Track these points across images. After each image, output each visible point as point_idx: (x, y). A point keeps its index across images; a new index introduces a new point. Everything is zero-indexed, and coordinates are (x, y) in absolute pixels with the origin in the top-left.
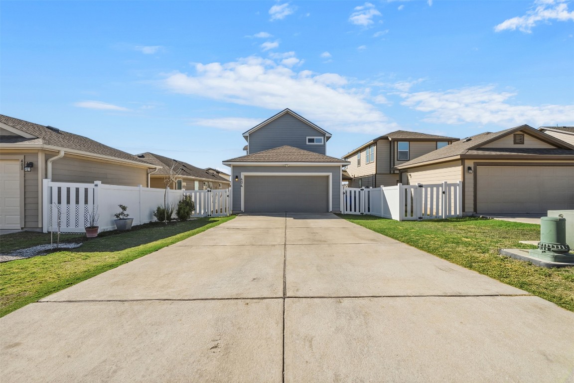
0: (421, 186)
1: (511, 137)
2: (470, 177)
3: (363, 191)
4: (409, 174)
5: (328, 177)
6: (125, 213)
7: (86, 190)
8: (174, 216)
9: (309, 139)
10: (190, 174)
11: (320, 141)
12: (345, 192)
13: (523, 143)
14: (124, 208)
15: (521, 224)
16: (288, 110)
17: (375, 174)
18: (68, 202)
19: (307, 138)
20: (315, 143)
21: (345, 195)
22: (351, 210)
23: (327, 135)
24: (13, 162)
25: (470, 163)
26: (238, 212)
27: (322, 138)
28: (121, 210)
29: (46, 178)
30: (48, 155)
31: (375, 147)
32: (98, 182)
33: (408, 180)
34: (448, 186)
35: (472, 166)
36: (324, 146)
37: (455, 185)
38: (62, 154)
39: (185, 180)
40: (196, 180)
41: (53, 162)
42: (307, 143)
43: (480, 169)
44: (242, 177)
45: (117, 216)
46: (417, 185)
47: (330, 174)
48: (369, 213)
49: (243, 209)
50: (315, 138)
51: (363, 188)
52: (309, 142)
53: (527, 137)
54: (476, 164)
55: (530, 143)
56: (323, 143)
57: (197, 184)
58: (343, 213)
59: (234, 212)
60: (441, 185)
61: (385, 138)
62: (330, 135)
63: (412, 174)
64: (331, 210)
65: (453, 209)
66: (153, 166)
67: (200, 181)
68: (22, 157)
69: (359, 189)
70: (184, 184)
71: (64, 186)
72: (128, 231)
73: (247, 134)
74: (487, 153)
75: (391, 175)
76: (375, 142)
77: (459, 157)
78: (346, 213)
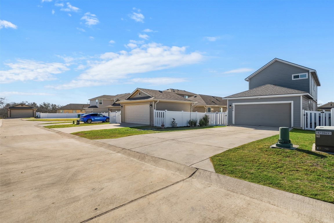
3: (324, 114)
5: (291, 104)
6: (175, 121)
7: (163, 113)
8: (198, 124)
10: (216, 104)
11: (305, 76)
12: (305, 114)
14: (174, 119)
16: (276, 59)
18: (159, 117)
19: (293, 75)
20: (300, 78)
21: (305, 116)
22: (311, 127)
23: (311, 71)
24: (147, 105)
26: (231, 124)
27: (307, 74)
28: (173, 120)
29: (155, 109)
30: (155, 102)
32: (166, 110)
38: (158, 101)
39: (212, 107)
40: (222, 107)
41: (156, 104)
42: (293, 79)
44: (233, 106)
45: (172, 122)
47: (292, 102)
49: (233, 122)
50: (300, 74)
52: (294, 78)
56: (307, 77)
57: (222, 109)
58: (303, 129)
59: (229, 124)
64: (292, 126)
66: (193, 102)
67: (223, 108)
68: (150, 103)
69: (320, 112)
70: (212, 109)
71: (158, 111)
72: (175, 127)
73: (248, 79)
78: (306, 129)
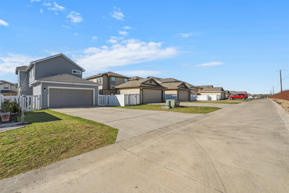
0: (130, 95)
1: (149, 81)
2: (141, 92)
4: (120, 90)
9: (73, 71)
11: (79, 72)
13: (151, 83)
15: (155, 105)
16: (62, 54)
17: (102, 89)
19: (73, 70)
20: (77, 73)
21: (100, 98)
22: (102, 104)
23: (83, 70)
25: (141, 88)
31: (102, 78)
33: (120, 92)
34: (137, 95)
35: (142, 89)
36: (81, 75)
37: (138, 94)
42: (72, 73)
43: (144, 90)
44: (48, 89)
46: (129, 94)
47: (94, 89)
48: (108, 105)
49: (48, 106)
50: (76, 71)
51: (106, 95)
53: (152, 81)
54: (143, 88)
55: (153, 83)
59: (43, 108)
60: (135, 94)
61: (106, 75)
62: (84, 71)
63: (121, 90)
64: (94, 104)
65: (138, 102)
69: (105, 96)
74: (145, 85)
75: (108, 90)
76: (103, 76)
77: (139, 86)
78: (100, 105)
